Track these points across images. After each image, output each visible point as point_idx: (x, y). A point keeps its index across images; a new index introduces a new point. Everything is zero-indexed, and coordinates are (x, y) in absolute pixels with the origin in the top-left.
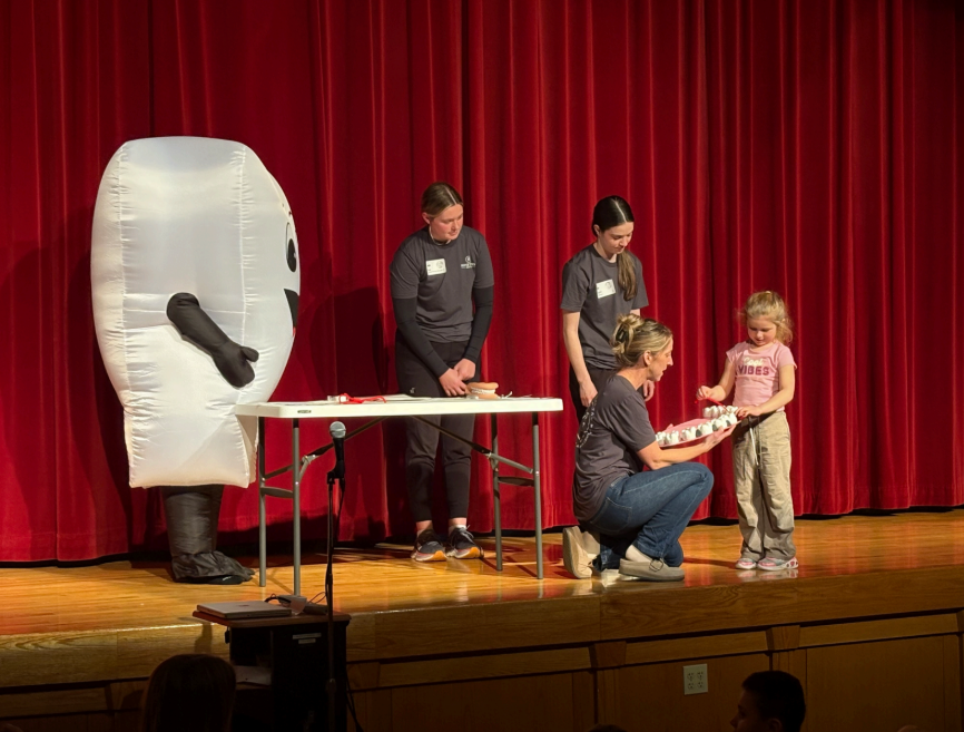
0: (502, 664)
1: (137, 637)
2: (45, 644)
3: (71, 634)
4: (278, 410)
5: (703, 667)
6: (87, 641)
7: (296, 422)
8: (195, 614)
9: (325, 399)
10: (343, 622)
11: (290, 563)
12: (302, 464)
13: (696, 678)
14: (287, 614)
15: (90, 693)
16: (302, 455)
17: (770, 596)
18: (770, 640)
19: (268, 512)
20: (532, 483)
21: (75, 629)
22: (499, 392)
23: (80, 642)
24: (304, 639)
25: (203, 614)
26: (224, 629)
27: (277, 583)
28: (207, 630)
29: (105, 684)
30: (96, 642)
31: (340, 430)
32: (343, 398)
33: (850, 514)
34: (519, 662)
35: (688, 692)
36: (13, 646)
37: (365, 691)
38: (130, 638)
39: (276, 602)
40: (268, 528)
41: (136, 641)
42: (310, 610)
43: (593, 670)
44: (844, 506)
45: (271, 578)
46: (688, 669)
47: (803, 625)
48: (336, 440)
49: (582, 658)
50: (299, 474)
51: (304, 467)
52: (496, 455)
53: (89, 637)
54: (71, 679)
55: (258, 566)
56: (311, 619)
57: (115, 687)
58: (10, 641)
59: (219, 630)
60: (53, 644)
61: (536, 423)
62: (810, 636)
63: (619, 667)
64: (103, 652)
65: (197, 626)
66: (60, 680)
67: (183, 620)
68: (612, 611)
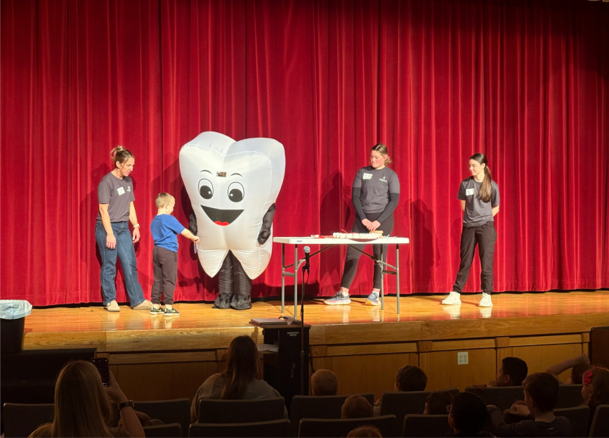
0: (379, 348)
1: (228, 331)
2: (191, 333)
3: (202, 329)
4: (289, 240)
5: (466, 353)
6: (208, 332)
7: (296, 246)
8: (250, 323)
9: (310, 236)
10: (308, 328)
11: (293, 304)
12: (299, 263)
13: (463, 358)
14: (286, 324)
15: (209, 353)
16: (299, 259)
17: (496, 324)
18: (496, 343)
19: (285, 283)
20: (396, 273)
21: (204, 327)
22: (383, 235)
23: (205, 333)
24: (292, 334)
25: (253, 323)
26: (262, 329)
27: (289, 312)
28: (256, 330)
29: (215, 350)
30: (212, 333)
31: (307, 249)
32: (317, 236)
33: (549, 291)
34: (386, 348)
35: (459, 363)
36: (179, 333)
37: (321, 357)
38: (225, 331)
39: (283, 319)
40: (285, 287)
41: (227, 333)
42: (295, 322)
43: (418, 353)
44: (546, 287)
45: (287, 310)
46: (460, 354)
47: (511, 337)
48: (306, 254)
49: (413, 347)
50: (297, 267)
51: (300, 264)
52: (382, 261)
53: (209, 331)
54: (202, 347)
55: (281, 305)
56: (295, 326)
57: (219, 351)
58: (178, 331)
59: (261, 330)
60: (195, 333)
61: (397, 248)
62: (513, 342)
63: (429, 352)
64: (214, 336)
65: (252, 328)
66: (197, 348)
67: (247, 325)
68: (426, 328)
